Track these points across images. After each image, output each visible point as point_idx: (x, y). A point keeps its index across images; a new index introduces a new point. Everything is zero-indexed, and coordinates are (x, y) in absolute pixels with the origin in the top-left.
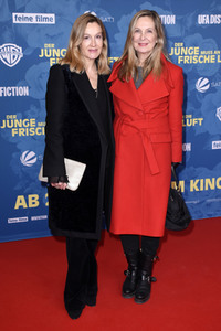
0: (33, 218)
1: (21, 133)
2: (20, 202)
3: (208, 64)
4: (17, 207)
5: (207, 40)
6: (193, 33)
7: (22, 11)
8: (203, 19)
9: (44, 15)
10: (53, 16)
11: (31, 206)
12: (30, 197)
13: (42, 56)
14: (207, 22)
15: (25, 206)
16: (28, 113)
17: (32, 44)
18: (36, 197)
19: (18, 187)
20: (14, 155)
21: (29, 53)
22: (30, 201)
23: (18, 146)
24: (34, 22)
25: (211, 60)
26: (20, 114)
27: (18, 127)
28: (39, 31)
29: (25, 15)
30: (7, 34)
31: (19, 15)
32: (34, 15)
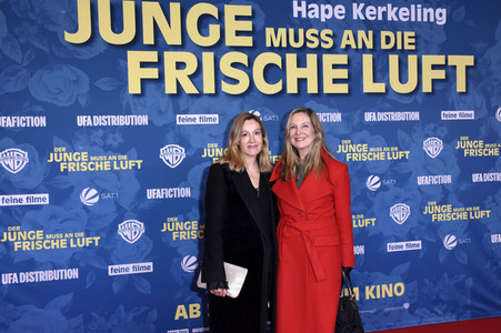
0: (194, 330)
1: (182, 237)
2: (181, 312)
3: (378, 162)
4: (177, 318)
5: (375, 137)
6: (360, 131)
7: (186, 112)
8: (369, 117)
9: (207, 116)
10: (216, 116)
11: (192, 316)
12: (191, 306)
13: (204, 156)
14: (374, 119)
15: (186, 317)
16: (190, 215)
17: (195, 143)
18: (198, 306)
19: (178, 296)
20: (175, 260)
21: (192, 153)
22: (191, 311)
23: (180, 251)
24: (198, 122)
25: (381, 157)
26: (182, 216)
27: (179, 230)
28: (202, 131)
29: (189, 116)
30: (170, 135)
31: (183, 116)
32: (197, 116)
